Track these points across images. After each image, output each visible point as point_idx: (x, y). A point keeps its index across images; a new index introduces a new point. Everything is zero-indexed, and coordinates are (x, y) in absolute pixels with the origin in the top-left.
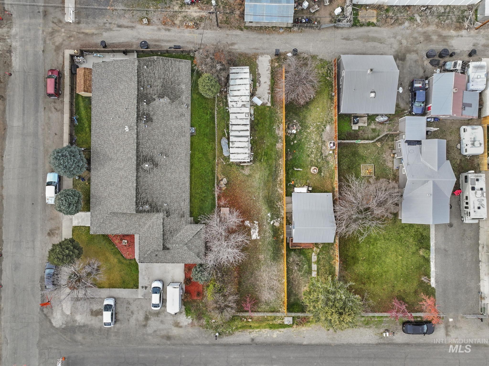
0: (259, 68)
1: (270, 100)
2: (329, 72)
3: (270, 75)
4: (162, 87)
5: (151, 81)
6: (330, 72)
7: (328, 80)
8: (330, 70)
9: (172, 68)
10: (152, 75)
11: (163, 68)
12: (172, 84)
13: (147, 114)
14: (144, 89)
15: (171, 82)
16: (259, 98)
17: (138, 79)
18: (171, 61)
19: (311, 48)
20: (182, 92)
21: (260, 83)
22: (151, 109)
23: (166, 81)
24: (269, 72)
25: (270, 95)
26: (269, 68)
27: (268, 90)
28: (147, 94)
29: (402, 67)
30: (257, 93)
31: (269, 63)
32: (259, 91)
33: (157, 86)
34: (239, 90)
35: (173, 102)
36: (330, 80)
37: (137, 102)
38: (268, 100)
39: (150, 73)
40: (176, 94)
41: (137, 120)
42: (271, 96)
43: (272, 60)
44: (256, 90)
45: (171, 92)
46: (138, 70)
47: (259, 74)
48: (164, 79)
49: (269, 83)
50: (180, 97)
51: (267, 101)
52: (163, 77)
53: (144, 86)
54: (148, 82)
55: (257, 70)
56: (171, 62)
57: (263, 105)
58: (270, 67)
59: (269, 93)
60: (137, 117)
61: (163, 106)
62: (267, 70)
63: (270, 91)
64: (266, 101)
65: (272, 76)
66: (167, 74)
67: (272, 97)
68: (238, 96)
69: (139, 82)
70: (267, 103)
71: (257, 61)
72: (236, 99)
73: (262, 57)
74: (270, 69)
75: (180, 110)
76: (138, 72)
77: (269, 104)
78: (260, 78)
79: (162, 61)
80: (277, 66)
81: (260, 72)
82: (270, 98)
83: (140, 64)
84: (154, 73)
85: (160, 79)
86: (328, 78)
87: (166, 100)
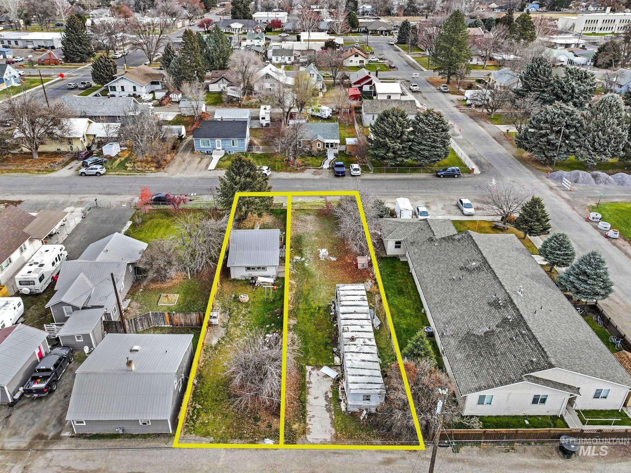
0: (329, 421)
1: (308, 374)
2: (195, 417)
3: (308, 408)
4: (494, 345)
5: (514, 345)
6: (191, 417)
7: (199, 404)
8: (193, 420)
9: (488, 373)
10: (518, 354)
11: (504, 369)
12: (480, 353)
13: (500, 308)
14: (521, 333)
15: (482, 355)
16: (327, 376)
17: (537, 341)
18: (495, 383)
19: (222, 456)
20: (458, 349)
21: (326, 397)
22: (497, 315)
23: (490, 353)
24: (310, 414)
25: (307, 380)
26: (310, 420)
27: (310, 388)
28: (512, 329)
29: (47, 425)
30: (331, 383)
31: (309, 429)
32: (327, 386)
33: (502, 343)
34: (363, 361)
35: (468, 333)
36: (195, 404)
37: (521, 315)
38: (310, 374)
39: (523, 355)
40: (467, 343)
41: (510, 298)
42: (305, 379)
43: (304, 433)
44: (332, 387)
45: (476, 343)
46: (545, 353)
47: (329, 410)
48: (495, 356)
49: (310, 398)
50: (460, 342)
51: (312, 372)
52: (499, 358)
53: (523, 337)
54: (520, 343)
55: (334, 417)
56: (494, 381)
57: (319, 367)
58: (307, 421)
59: (309, 383)
60: (512, 301)
61: (482, 324)
62: (313, 416)
63: (308, 385)
64: (314, 372)
65: (304, 407)
66: (493, 363)
67: (304, 376)
68: (363, 353)
69: (534, 338)
70: (313, 369)
71: (334, 432)
72: (366, 349)
73: (324, 439)
74: (308, 419)
75: (453, 327)
76: (543, 349)
77: (308, 368)
78: (326, 405)
79: (510, 378)
80: (295, 424)
81: (328, 415)
82: (307, 376)
83: (546, 361)
84: (515, 357)
85: (502, 353)
86: (198, 406)
87: (480, 332)
